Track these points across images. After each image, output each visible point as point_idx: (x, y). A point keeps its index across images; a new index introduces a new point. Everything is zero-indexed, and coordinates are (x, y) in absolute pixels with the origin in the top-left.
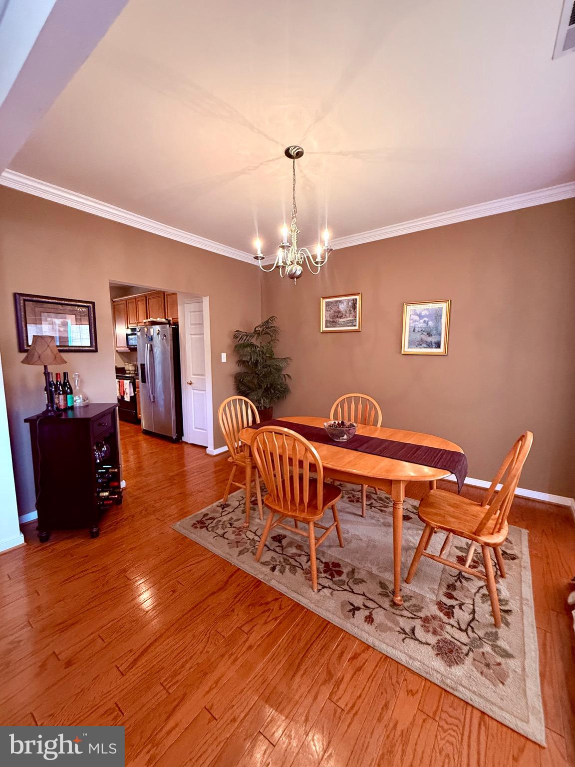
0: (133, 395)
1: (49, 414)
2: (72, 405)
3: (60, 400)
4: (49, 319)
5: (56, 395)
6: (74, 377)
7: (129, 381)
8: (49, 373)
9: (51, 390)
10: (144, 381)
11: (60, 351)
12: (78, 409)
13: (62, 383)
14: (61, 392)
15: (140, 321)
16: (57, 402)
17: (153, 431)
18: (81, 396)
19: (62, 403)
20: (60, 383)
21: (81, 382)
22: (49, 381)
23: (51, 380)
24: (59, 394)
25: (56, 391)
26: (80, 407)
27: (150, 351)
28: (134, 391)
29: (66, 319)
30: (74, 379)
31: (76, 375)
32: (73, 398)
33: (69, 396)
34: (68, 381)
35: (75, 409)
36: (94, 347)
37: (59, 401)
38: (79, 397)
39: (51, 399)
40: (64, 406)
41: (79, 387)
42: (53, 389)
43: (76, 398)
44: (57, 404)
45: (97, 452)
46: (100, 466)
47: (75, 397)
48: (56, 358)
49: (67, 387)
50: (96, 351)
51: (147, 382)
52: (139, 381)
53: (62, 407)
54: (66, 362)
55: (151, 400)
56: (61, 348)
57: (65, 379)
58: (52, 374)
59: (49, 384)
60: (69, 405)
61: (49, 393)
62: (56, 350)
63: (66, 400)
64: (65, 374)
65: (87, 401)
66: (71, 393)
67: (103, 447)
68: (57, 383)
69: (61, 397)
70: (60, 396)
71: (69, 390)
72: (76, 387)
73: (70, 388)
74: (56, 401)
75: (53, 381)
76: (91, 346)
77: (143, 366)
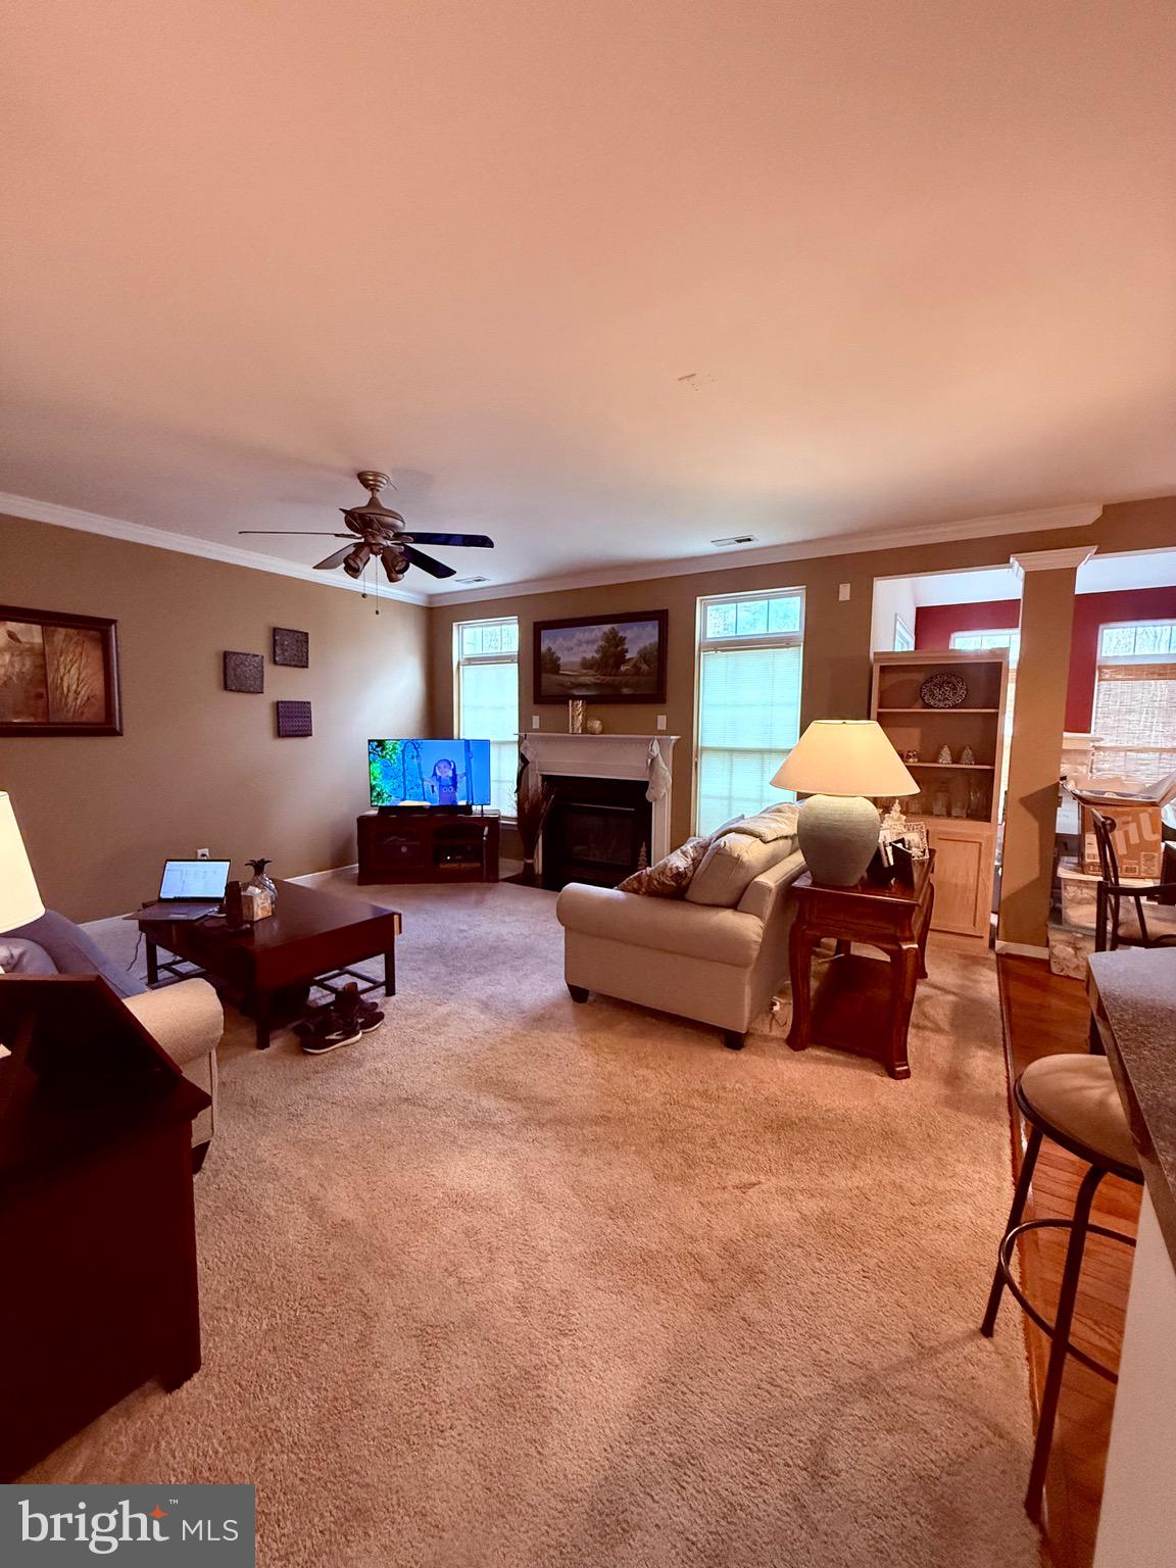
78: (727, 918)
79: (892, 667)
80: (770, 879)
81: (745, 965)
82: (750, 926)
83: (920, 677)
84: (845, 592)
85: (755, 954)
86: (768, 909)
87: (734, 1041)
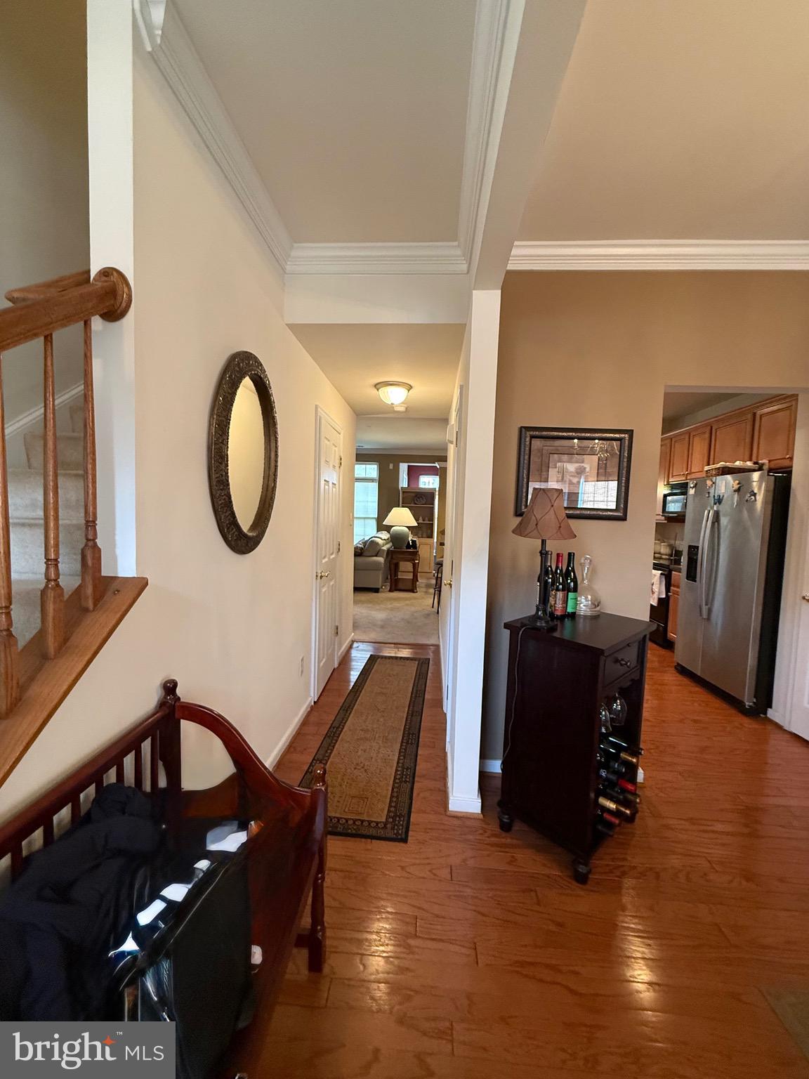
0: (664, 596)
1: (538, 624)
2: (573, 611)
3: (557, 599)
4: (559, 464)
5: (552, 591)
6: (582, 561)
7: (660, 572)
8: (547, 553)
9: (546, 582)
10: (692, 576)
11: (569, 516)
12: (582, 620)
13: (564, 571)
14: (561, 586)
15: (693, 471)
16: (553, 603)
17: (699, 674)
18: (589, 597)
19: (559, 606)
20: (561, 571)
21: (593, 571)
22: (545, 566)
23: (549, 564)
24: (558, 590)
25: (553, 584)
26: (585, 617)
27: (713, 523)
28: (668, 590)
29: (583, 462)
30: (582, 565)
31: (586, 559)
32: (576, 599)
33: (571, 595)
34: (573, 568)
35: (577, 619)
36: (622, 511)
37: (555, 601)
38: (586, 598)
39: (544, 599)
40: (562, 611)
41: (589, 581)
42: (550, 580)
43: (582, 599)
44: (551, 606)
45: (604, 710)
46: (604, 737)
47: (581, 597)
48: (560, 527)
49: (571, 579)
50: (624, 518)
51: (698, 579)
52: (680, 576)
53: (558, 613)
54: (576, 536)
55: (701, 615)
56: (571, 512)
57: (569, 565)
58: (551, 554)
59: (545, 571)
60: (570, 610)
61: (542, 587)
62: (563, 513)
63: (566, 601)
64: (571, 556)
65: (598, 609)
66: (575, 590)
67: (616, 702)
68: (556, 570)
69: (560, 595)
70: (558, 593)
71: (572, 584)
72: (583, 580)
73: (575, 580)
74: (552, 600)
75: (550, 566)
76: (616, 510)
77: (693, 550)
78: (375, 558)
79: (405, 491)
80: (385, 548)
81: (380, 570)
82: (381, 560)
83: (414, 495)
84: (391, 466)
85: (383, 566)
86: (385, 556)
87: (376, 590)
